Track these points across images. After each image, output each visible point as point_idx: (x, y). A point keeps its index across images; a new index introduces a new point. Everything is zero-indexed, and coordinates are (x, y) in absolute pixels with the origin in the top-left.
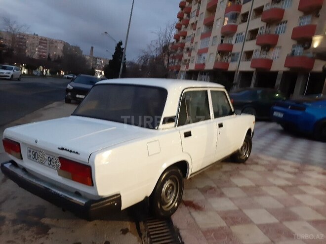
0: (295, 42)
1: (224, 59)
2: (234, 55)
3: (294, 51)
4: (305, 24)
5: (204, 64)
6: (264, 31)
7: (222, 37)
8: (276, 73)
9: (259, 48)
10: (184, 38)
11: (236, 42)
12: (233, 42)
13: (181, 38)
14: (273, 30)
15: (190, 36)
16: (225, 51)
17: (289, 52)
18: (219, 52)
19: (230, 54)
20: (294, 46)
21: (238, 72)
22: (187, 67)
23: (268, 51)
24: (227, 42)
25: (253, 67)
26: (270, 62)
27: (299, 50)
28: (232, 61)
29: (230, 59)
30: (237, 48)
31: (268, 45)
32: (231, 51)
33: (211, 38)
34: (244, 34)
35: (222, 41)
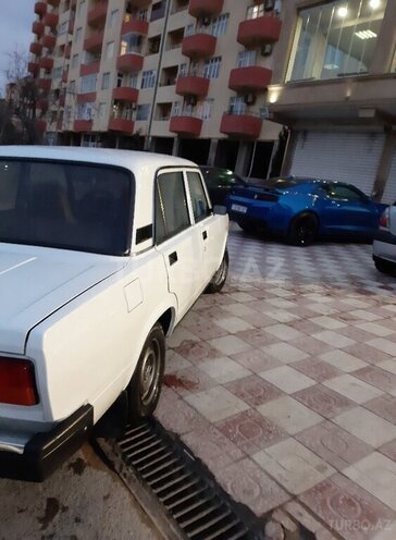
0: (234, 94)
1: (124, 114)
2: (140, 107)
3: (232, 107)
4: (248, 65)
5: (90, 121)
6: (187, 72)
7: (119, 75)
8: (208, 141)
9: (180, 99)
10: (49, 71)
11: (142, 87)
12: (138, 87)
13: (42, 71)
14: (202, 70)
15: (59, 69)
16: (125, 100)
17: (226, 109)
18: (116, 102)
19: (134, 106)
20: (232, 99)
21: (150, 138)
22: (59, 126)
23: (194, 105)
24: (128, 86)
25: (175, 132)
26: (198, 123)
27: (240, 106)
28: (139, 118)
29: (134, 115)
30: (145, 97)
31: (193, 97)
32: (136, 101)
33: (99, 76)
34: (155, 73)
35: (119, 82)
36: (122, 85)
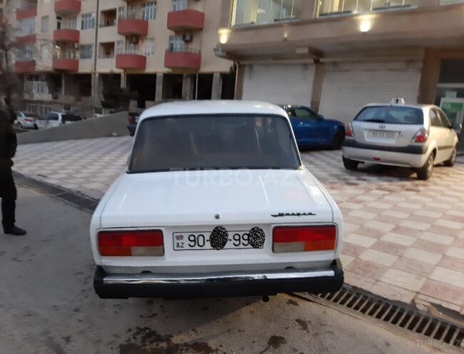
0: (173, 33)
1: (67, 54)
2: (83, 47)
3: (172, 45)
4: (181, 9)
5: (33, 62)
6: (125, 14)
7: (58, 18)
8: (153, 76)
9: (123, 38)
11: (82, 28)
12: (78, 28)
14: (139, 13)
16: (67, 42)
17: (167, 47)
18: (58, 42)
19: (76, 46)
20: (171, 38)
21: (97, 75)
23: (136, 43)
24: (67, 27)
25: (120, 68)
26: (142, 60)
27: (179, 44)
28: (83, 57)
29: (78, 55)
30: (87, 37)
31: (135, 37)
32: (77, 42)
33: (38, 19)
34: (94, 15)
35: (59, 25)
36: (62, 27)
